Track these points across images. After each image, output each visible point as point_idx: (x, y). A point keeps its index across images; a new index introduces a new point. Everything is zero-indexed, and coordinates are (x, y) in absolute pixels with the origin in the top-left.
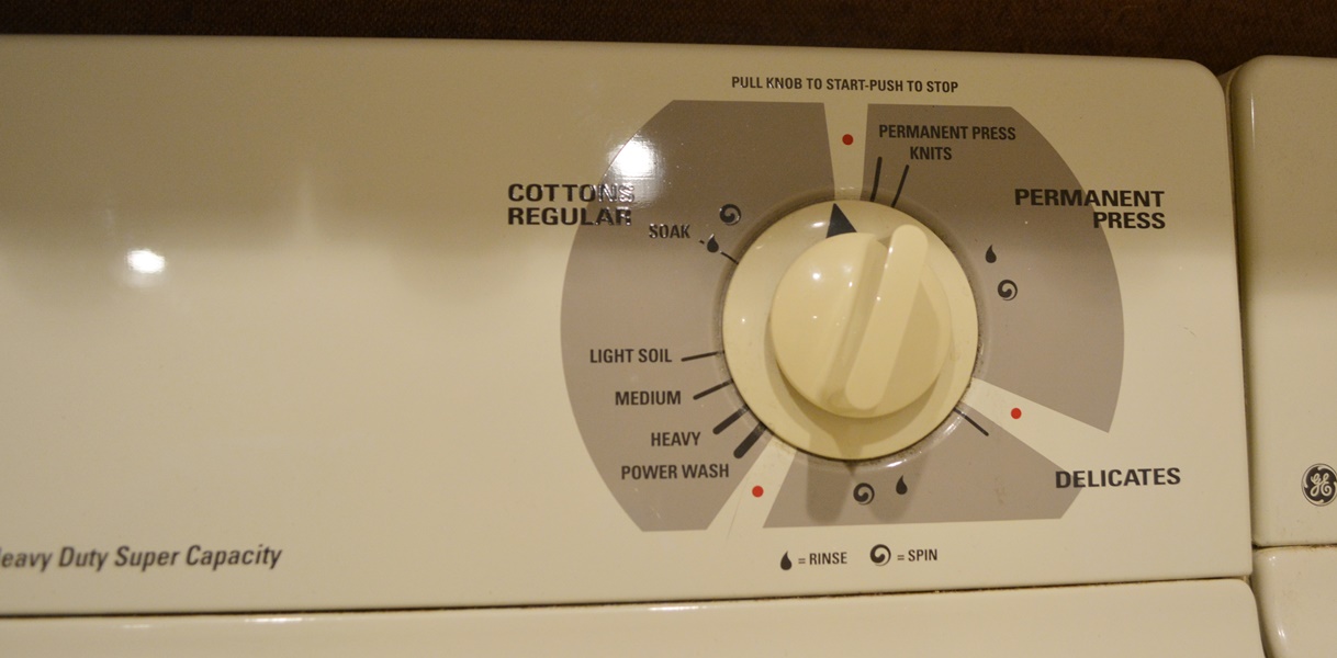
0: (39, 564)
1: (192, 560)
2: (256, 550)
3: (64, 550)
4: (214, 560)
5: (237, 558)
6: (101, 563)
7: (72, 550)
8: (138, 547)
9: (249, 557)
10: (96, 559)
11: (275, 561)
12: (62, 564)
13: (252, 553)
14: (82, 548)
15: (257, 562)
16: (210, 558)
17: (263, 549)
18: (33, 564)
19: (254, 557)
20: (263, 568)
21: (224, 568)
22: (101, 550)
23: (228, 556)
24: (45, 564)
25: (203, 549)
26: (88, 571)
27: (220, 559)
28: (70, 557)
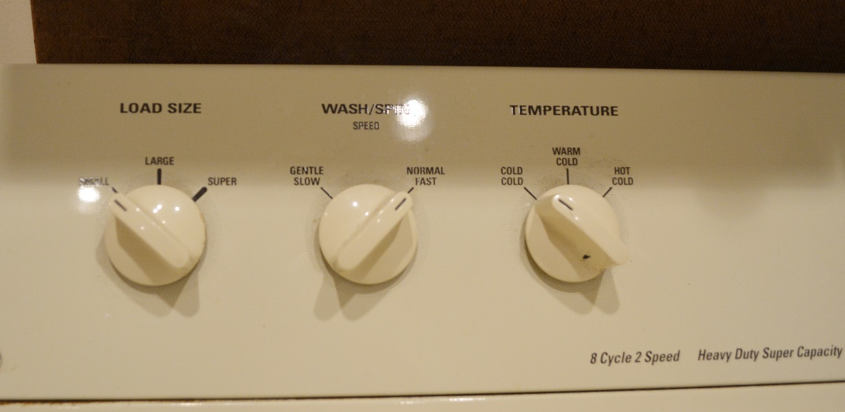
0: (725, 358)
1: (800, 354)
2: (830, 349)
3: (737, 350)
4: (811, 354)
5: (822, 353)
6: (756, 357)
7: (741, 350)
8: (774, 348)
9: (827, 352)
10: (753, 355)
11: (840, 354)
12: (736, 358)
13: (828, 350)
14: (746, 349)
15: (831, 354)
16: (809, 352)
17: (833, 348)
18: (722, 358)
19: (829, 352)
20: (834, 358)
21: (816, 358)
22: (756, 350)
23: (817, 352)
24: (728, 358)
25: (805, 348)
26: (750, 361)
27: (813, 354)
28: (741, 354)
